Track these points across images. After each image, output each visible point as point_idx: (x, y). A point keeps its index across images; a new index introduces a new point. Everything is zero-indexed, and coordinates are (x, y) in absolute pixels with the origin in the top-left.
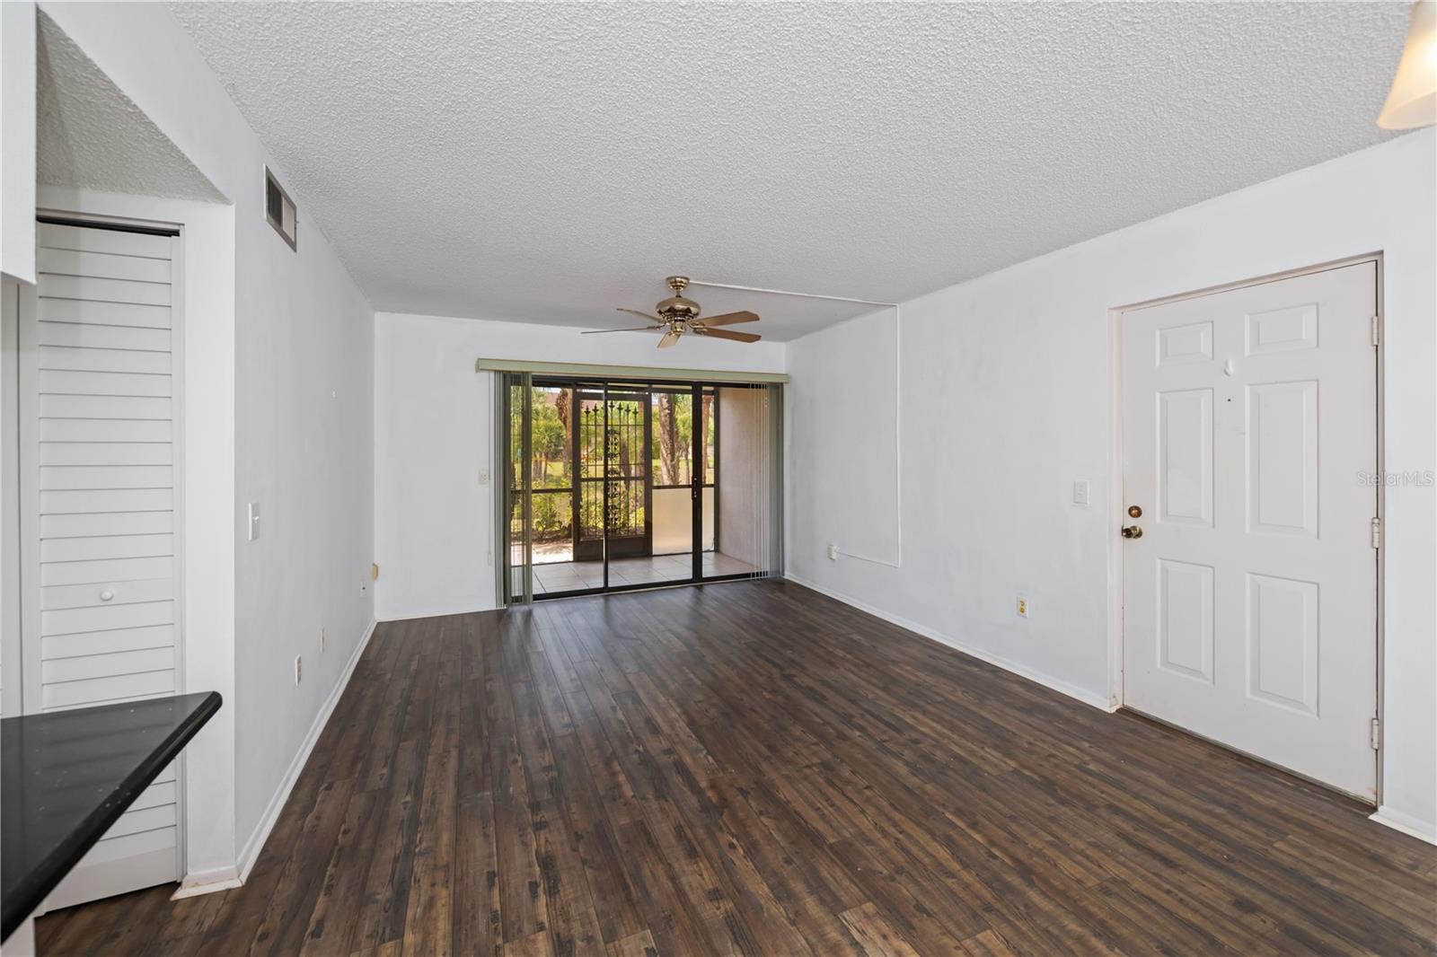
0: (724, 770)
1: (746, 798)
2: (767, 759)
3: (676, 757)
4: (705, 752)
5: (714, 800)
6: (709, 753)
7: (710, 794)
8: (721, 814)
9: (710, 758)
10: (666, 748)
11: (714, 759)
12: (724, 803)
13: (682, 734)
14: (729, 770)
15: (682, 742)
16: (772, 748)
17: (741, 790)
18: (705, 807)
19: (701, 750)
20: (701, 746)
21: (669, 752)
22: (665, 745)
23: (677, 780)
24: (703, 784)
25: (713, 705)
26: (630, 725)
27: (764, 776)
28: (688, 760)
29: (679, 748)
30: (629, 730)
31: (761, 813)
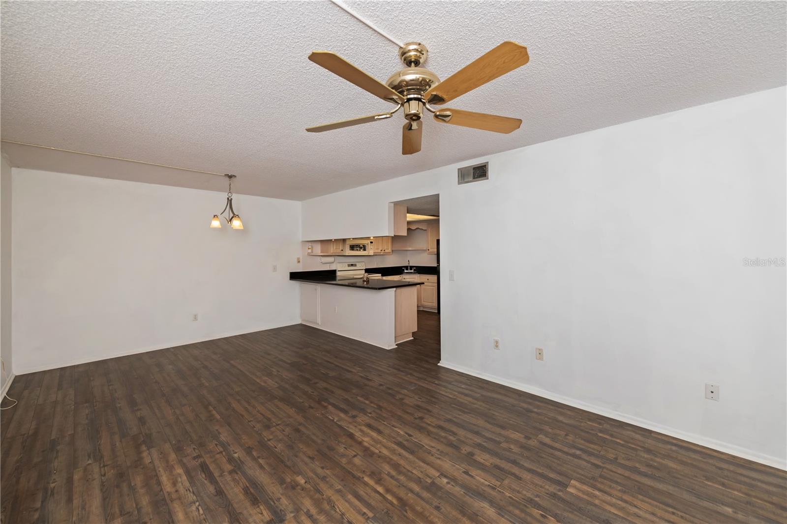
0: (322, 414)
1: (310, 406)
2: (300, 424)
3: (349, 415)
4: (335, 421)
5: (323, 403)
6: (333, 420)
7: (326, 404)
8: (319, 399)
9: (332, 419)
10: (357, 418)
11: (329, 418)
12: (319, 402)
13: (354, 428)
14: (319, 415)
15: (350, 423)
16: (297, 430)
17: (312, 408)
18: (326, 400)
19: (338, 421)
20: (339, 423)
21: (354, 417)
22: (359, 420)
23: (343, 406)
24: (330, 407)
25: (343, 456)
26: (386, 425)
27: (302, 416)
28: (342, 415)
29: (350, 420)
30: (385, 423)
31: (303, 402)
